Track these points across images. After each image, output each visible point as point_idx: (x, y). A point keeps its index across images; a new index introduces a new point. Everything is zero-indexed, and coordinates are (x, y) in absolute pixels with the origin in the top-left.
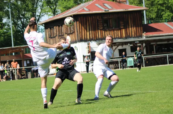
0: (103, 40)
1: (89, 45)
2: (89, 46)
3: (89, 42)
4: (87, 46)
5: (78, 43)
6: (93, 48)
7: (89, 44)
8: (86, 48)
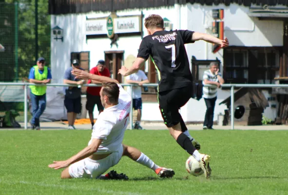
0: (278, 6)
1: (218, 17)
2: (217, 24)
3: (221, 6)
4: (214, 21)
5: (176, 6)
6: (237, 34)
7: (218, 15)
8: (208, 29)
